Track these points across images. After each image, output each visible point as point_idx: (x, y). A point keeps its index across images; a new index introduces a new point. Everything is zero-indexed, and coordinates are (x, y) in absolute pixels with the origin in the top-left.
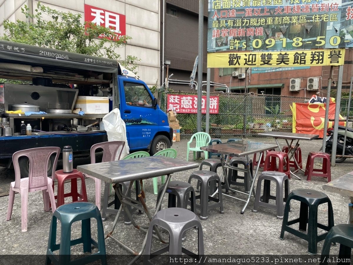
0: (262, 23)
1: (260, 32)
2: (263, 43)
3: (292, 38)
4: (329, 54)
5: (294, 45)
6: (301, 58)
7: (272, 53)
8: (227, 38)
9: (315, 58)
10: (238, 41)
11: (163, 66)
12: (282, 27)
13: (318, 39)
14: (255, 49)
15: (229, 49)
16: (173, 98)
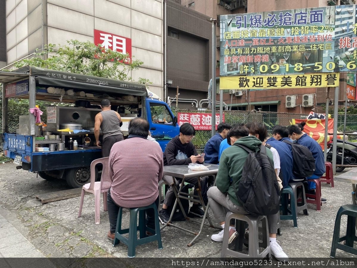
0: (268, 51)
1: (266, 58)
2: (269, 68)
3: (294, 63)
4: (326, 77)
5: (295, 69)
6: (302, 81)
7: (277, 77)
8: (237, 63)
9: (314, 81)
10: (246, 67)
11: (165, 86)
12: (285, 54)
13: (316, 64)
14: (262, 73)
15: (239, 73)
16: (183, 116)
